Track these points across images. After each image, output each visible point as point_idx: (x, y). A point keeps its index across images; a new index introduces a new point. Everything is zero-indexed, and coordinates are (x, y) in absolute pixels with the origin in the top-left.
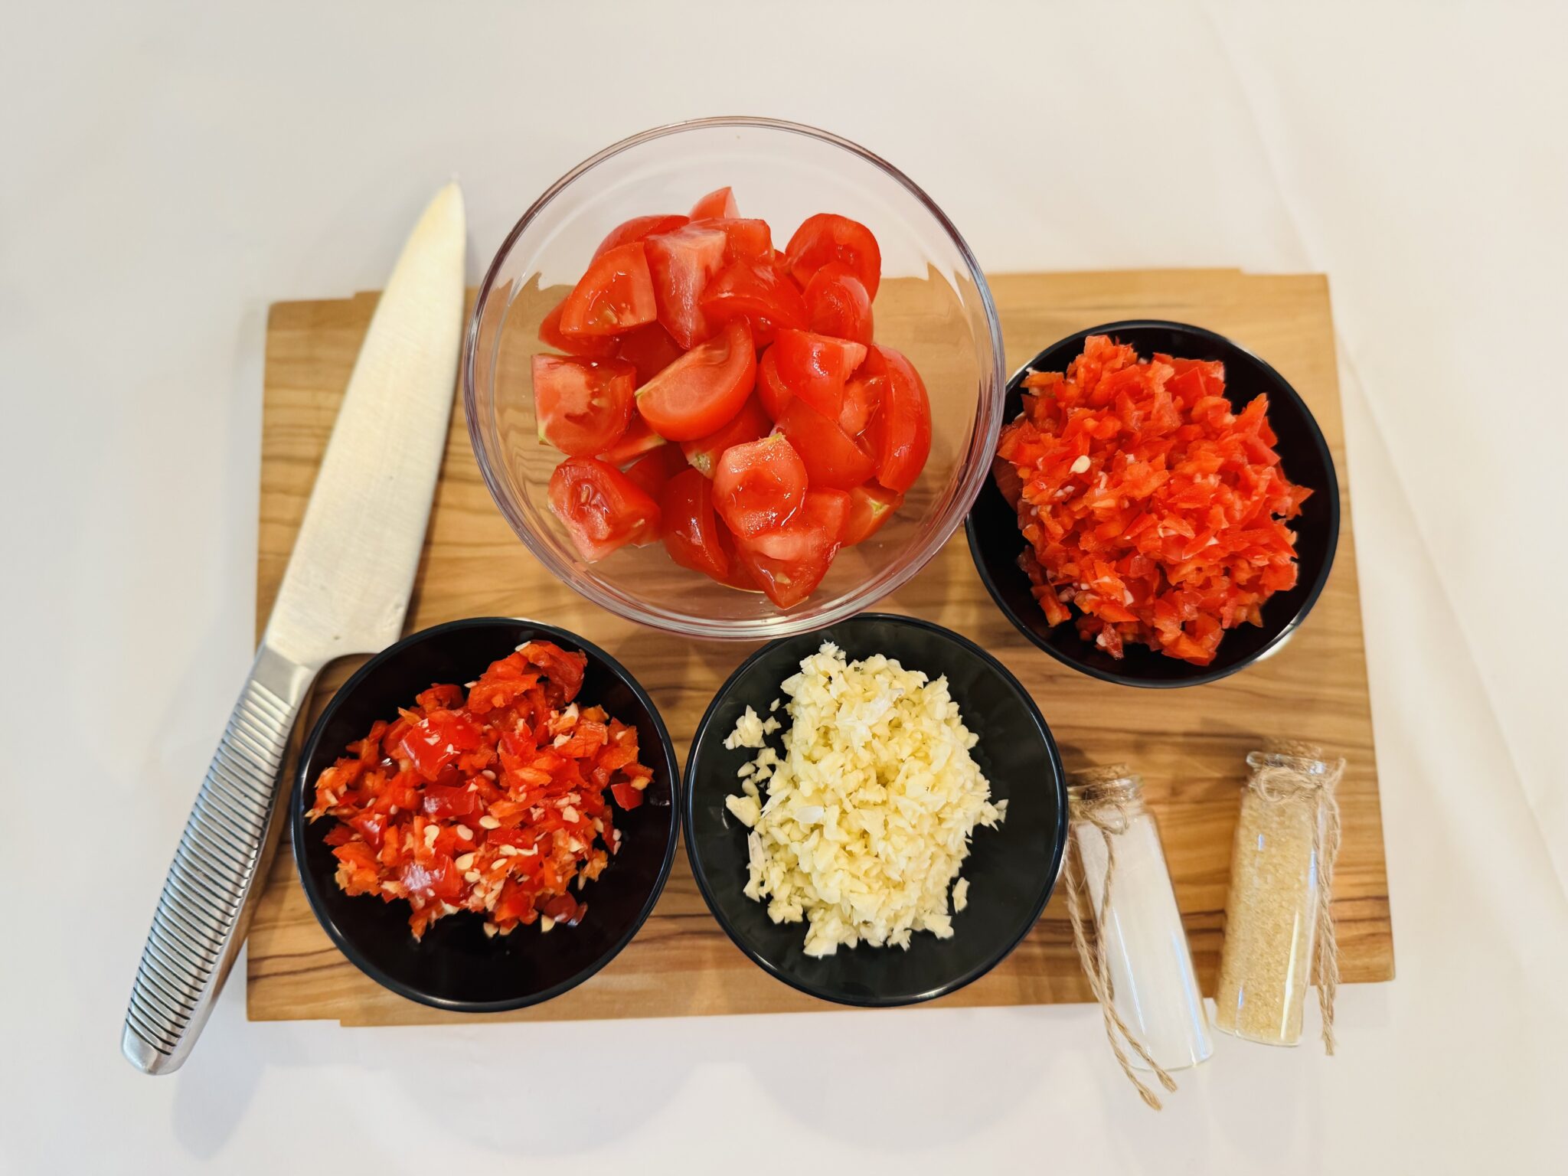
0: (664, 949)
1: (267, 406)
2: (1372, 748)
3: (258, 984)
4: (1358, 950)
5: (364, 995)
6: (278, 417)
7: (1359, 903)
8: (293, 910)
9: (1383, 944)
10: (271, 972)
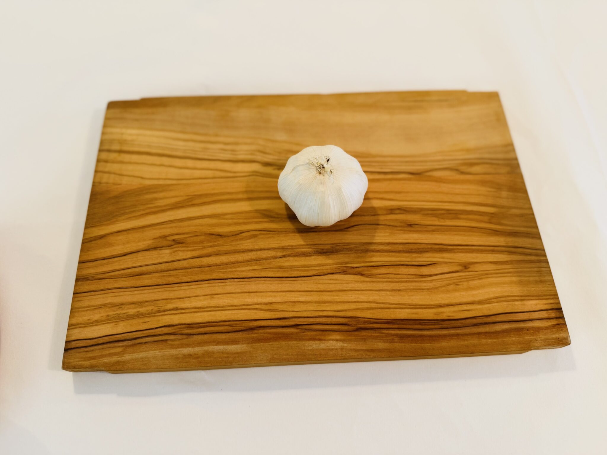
0: (251, 334)
3: (69, 352)
4: (553, 331)
5: (117, 357)
6: (107, 137)
7: (549, 311)
8: (89, 320)
9: (563, 329)
10: (75, 346)
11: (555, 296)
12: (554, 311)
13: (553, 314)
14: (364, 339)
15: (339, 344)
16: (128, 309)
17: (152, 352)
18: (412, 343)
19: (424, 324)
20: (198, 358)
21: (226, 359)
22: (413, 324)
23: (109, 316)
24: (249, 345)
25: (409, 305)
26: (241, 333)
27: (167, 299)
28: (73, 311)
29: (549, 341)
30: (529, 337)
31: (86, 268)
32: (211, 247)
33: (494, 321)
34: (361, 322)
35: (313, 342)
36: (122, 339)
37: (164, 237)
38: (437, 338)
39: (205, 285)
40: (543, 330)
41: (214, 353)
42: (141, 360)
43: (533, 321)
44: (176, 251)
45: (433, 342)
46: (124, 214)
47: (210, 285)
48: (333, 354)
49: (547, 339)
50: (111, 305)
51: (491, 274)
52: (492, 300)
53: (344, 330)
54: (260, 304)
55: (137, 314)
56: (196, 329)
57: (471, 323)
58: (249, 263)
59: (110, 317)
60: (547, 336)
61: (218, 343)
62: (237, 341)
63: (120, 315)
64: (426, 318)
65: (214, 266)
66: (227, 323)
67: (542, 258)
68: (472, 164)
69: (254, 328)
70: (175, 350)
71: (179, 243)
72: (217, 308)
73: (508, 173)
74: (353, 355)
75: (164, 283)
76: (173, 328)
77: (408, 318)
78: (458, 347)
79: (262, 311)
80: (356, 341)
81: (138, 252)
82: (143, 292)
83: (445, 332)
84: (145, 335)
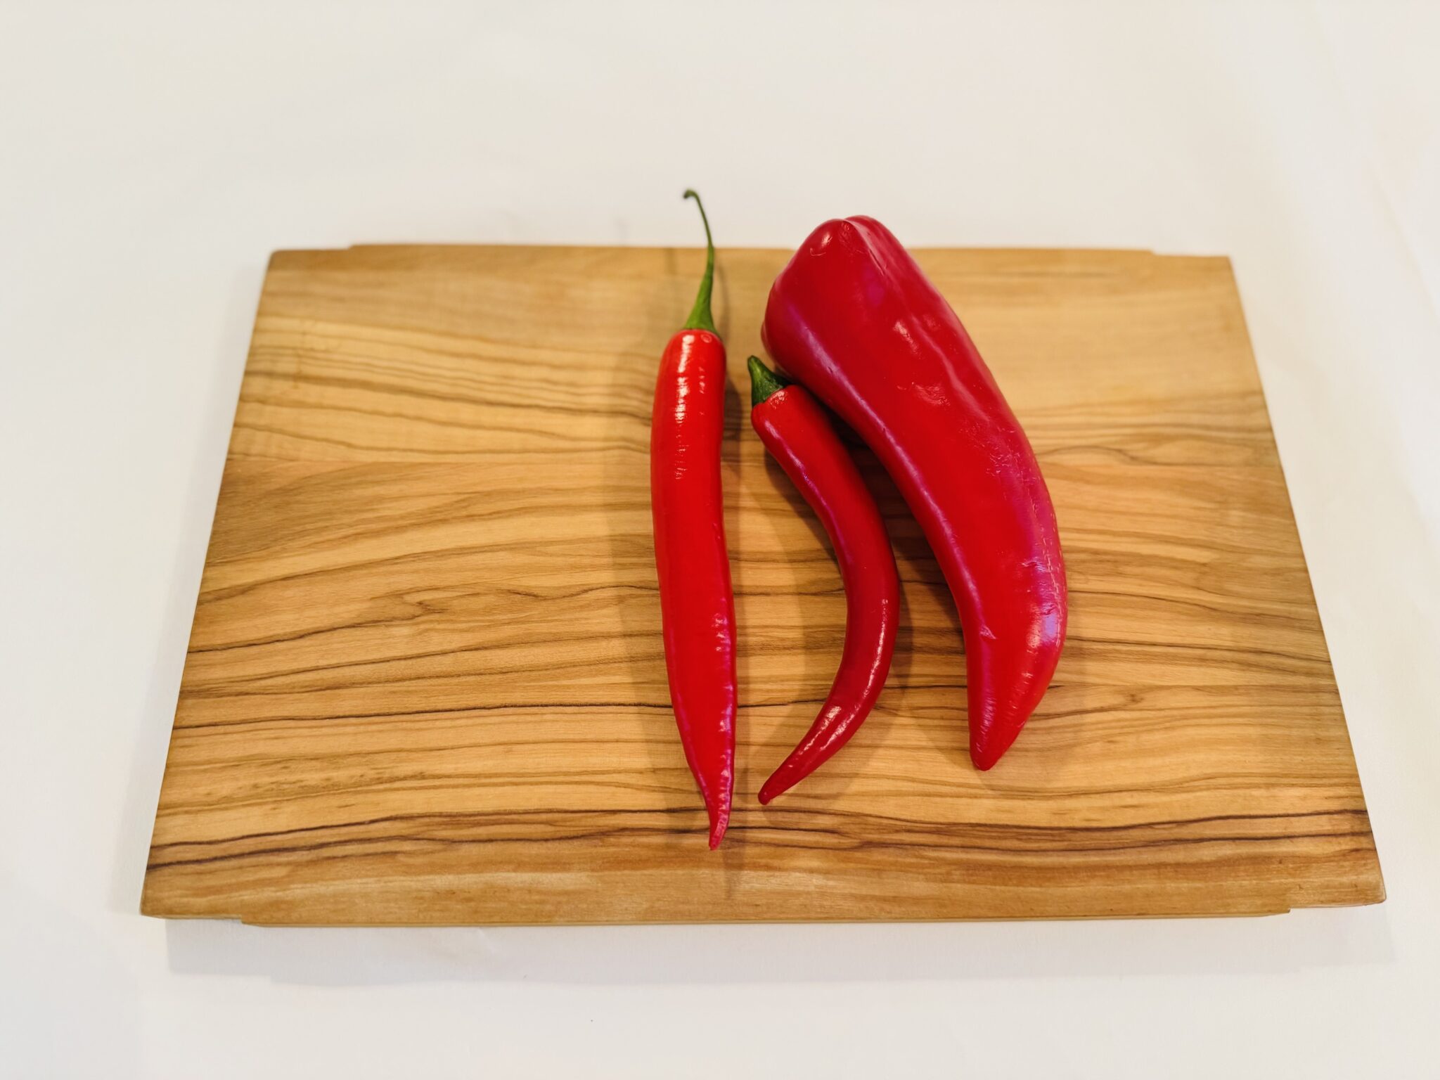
0: (603, 846)
2: (1328, 661)
3: (158, 873)
4: (1343, 866)
5: (273, 889)
6: (265, 340)
7: (1336, 817)
8: (209, 794)
9: (1369, 861)
10: (174, 860)
11: (1353, 779)
12: (1349, 816)
13: (1345, 824)
14: (879, 870)
15: (814, 880)
16: (303, 772)
17: (359, 881)
18: (995, 884)
19: (1024, 837)
20: (469, 900)
21: (538, 906)
22: (1000, 838)
23: (258, 787)
24: (596, 874)
25: (992, 787)
26: (576, 843)
27: (400, 751)
28: (171, 770)
29: (1334, 890)
30: (1283, 880)
31: (205, 665)
32: (510, 623)
33: (1197, 837)
34: (872, 827)
35: (752, 873)
36: (287, 845)
37: (398, 595)
38: (1057, 874)
39: (493, 718)
40: (1318, 863)
41: (509, 891)
42: (332, 900)
43: (1295, 840)
44: (427, 630)
45: (1047, 884)
46: (303, 534)
47: (503, 719)
48: (801, 905)
49: (1328, 887)
50: (265, 761)
51: (1195, 717)
52: (1196, 783)
53: (830, 847)
54: (627, 771)
55: (325, 784)
56: (469, 827)
57: (1142, 839)
58: (602, 666)
59: (260, 790)
60: (1326, 879)
61: (519, 865)
62: (565, 863)
63: (286, 786)
64: (1032, 824)
65: (516, 672)
66: (544, 817)
67: (1324, 682)
68: (1158, 440)
69: (609, 831)
70: (415, 879)
71: (434, 612)
72: (519, 779)
73: (1247, 464)
74: (848, 910)
75: (395, 710)
76: (411, 823)
77: (988, 822)
78: (1106, 898)
79: (629, 791)
80: (857, 875)
81: (334, 629)
82: (342, 730)
83: (1076, 859)
84: (343, 839)
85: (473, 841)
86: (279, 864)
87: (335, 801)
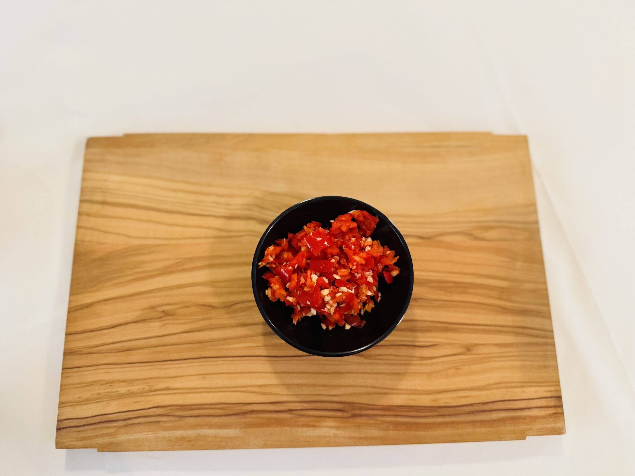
0: (244, 418)
1: (84, 179)
2: (552, 331)
3: (61, 431)
4: (549, 420)
5: (109, 437)
6: (87, 184)
7: (549, 399)
8: (79, 398)
9: (560, 418)
10: (67, 426)
11: (557, 383)
12: (554, 399)
13: (552, 402)
14: (359, 426)
15: (332, 431)
16: (118, 387)
17: (145, 434)
18: (406, 431)
19: (419, 410)
20: (190, 441)
21: (219, 442)
22: (409, 411)
23: (99, 394)
24: (242, 430)
25: (407, 390)
26: (234, 417)
27: (158, 378)
28: (63, 388)
29: (544, 431)
30: (524, 427)
31: (73, 341)
32: (203, 319)
33: (491, 409)
34: (357, 408)
35: (307, 428)
36: (114, 419)
37: (153, 308)
38: (432, 426)
39: (196, 363)
40: (539, 419)
41: (206, 437)
42: (134, 442)
43: (531, 410)
44: (167, 324)
45: (427, 430)
47: (201, 364)
48: (326, 441)
49: (542, 429)
50: (102, 383)
51: (494, 357)
52: (492, 386)
53: (339, 417)
54: (254, 386)
55: (128, 392)
56: (189, 411)
57: (468, 410)
58: (243, 339)
59: (101, 396)
60: (542, 426)
61: (210, 426)
62: (229, 426)
63: (112, 394)
64: (422, 406)
65: (206, 342)
66: (220, 406)
67: (549, 341)
68: (488, 228)
69: (247, 411)
70: (168, 432)
71: (169, 315)
72: (209, 390)
73: (526, 240)
74: (346, 443)
75: (155, 360)
76: (165, 409)
77: (404, 405)
78: (451, 435)
79: (255, 394)
80: (350, 428)
81: (127, 324)
82: (133, 369)
83: (440, 420)
84: (137, 416)
85: (191, 416)
86: (111, 427)
87: (132, 400)
